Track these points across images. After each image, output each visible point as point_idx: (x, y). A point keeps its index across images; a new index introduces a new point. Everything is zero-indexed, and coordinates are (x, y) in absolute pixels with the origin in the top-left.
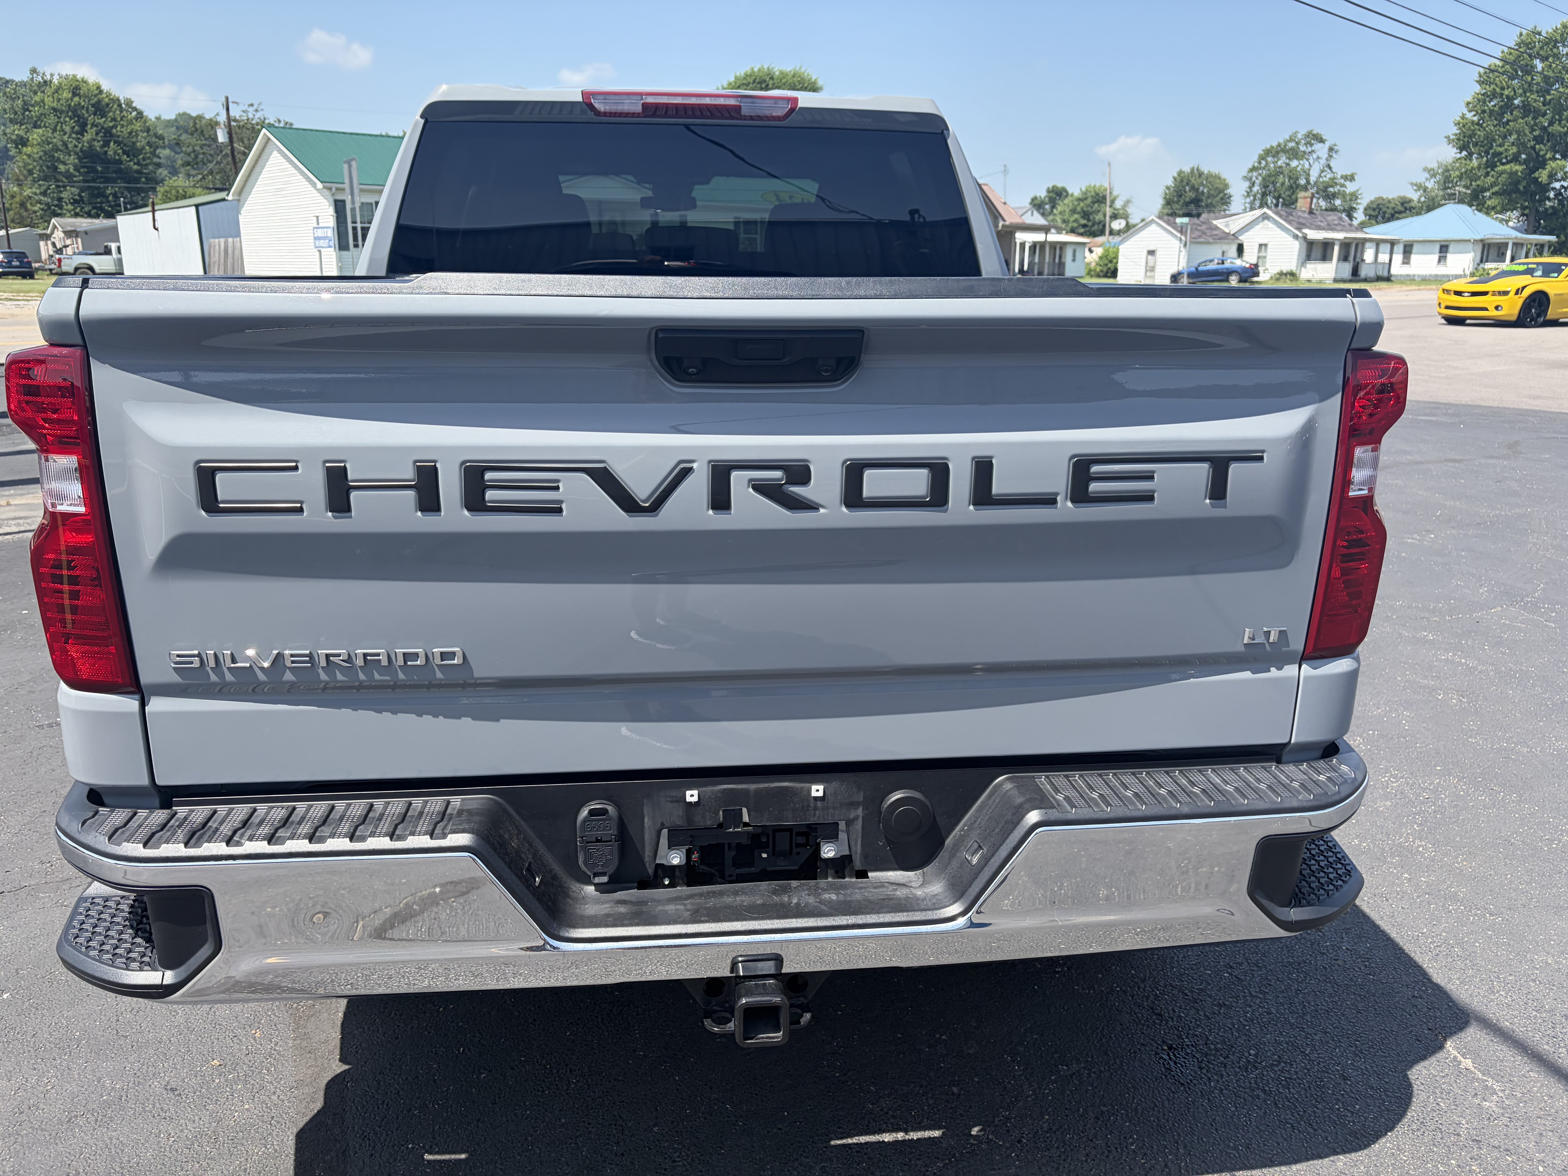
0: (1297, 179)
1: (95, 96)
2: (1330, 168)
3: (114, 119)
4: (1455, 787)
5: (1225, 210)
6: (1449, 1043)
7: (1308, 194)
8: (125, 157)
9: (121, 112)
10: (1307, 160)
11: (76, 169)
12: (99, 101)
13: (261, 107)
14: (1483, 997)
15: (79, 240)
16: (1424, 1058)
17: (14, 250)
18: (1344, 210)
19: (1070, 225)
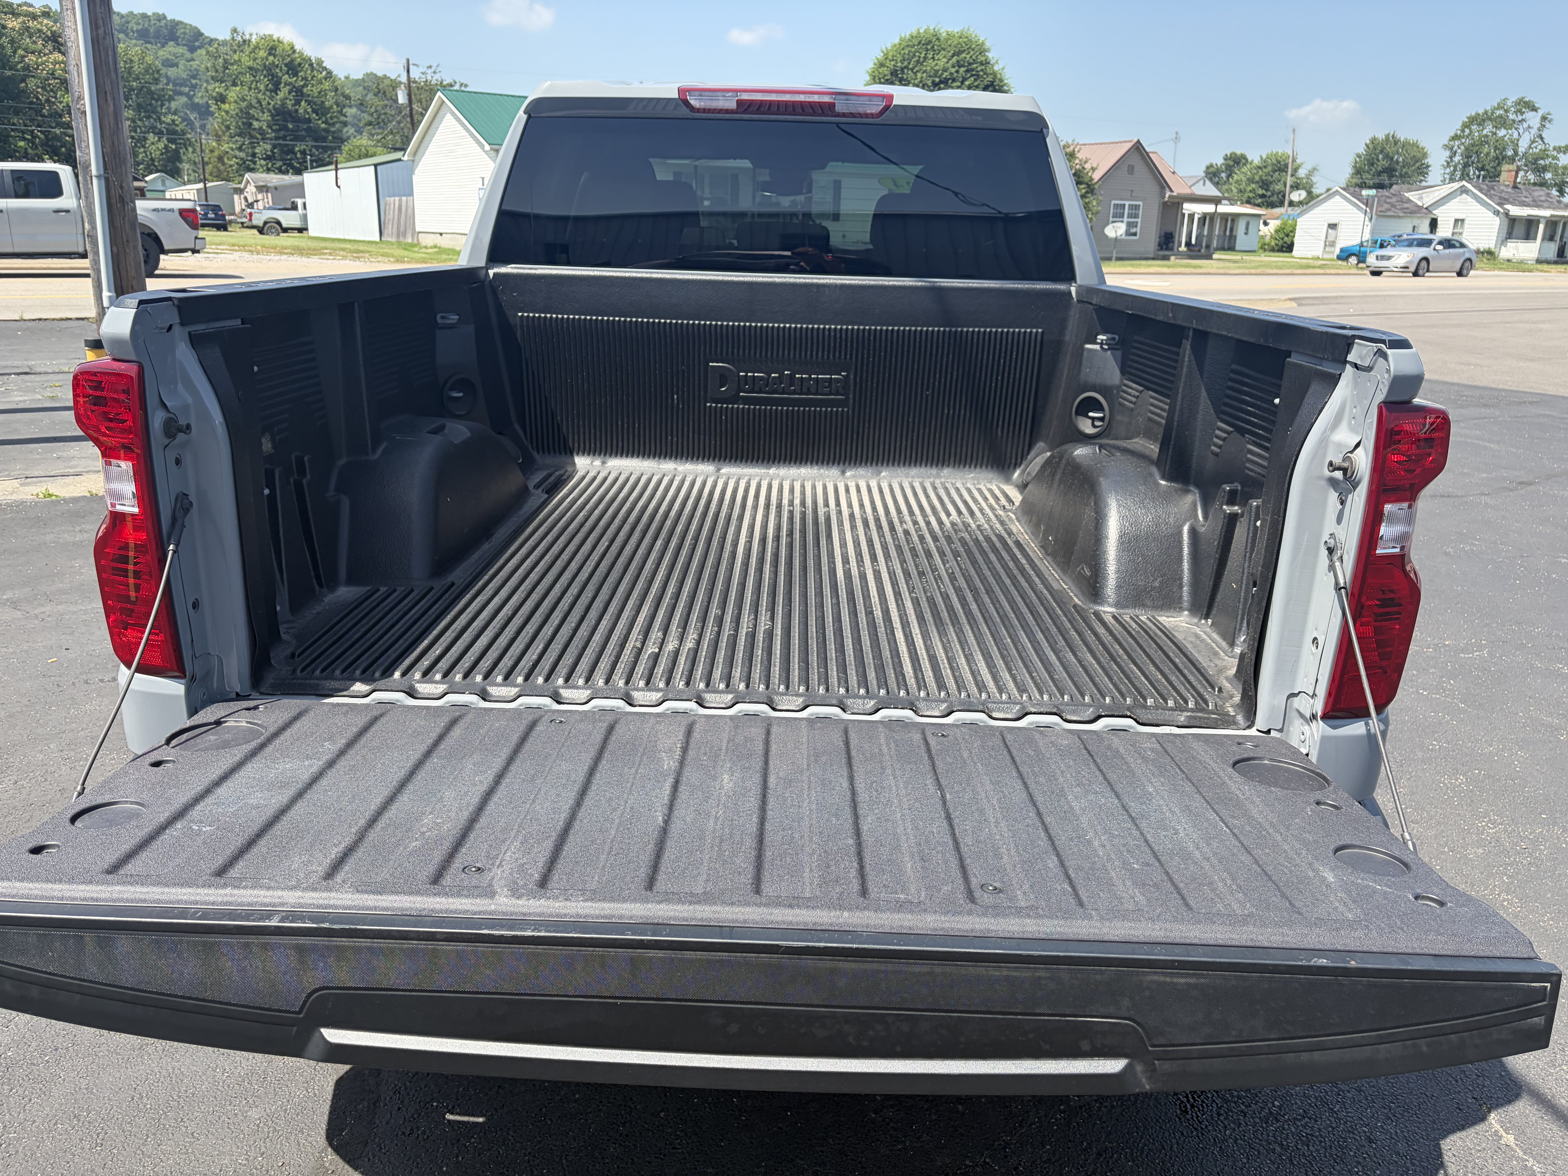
0: (1504, 149)
1: (289, 56)
2: (1542, 139)
3: (305, 79)
4: (1558, 838)
5: (1421, 181)
6: (1493, 1115)
7: (1513, 167)
8: (314, 115)
9: (312, 71)
10: (1516, 129)
11: (269, 126)
12: (292, 61)
13: (439, 69)
14: (1542, 1070)
15: (269, 195)
16: (1462, 1128)
17: (210, 203)
18: (1556, 184)
19: (1246, 195)
